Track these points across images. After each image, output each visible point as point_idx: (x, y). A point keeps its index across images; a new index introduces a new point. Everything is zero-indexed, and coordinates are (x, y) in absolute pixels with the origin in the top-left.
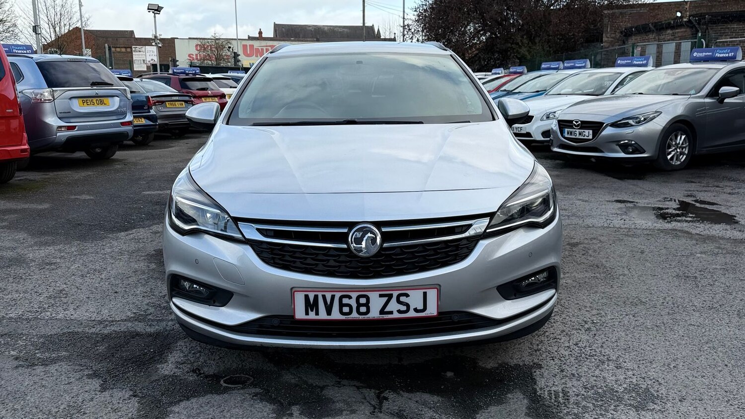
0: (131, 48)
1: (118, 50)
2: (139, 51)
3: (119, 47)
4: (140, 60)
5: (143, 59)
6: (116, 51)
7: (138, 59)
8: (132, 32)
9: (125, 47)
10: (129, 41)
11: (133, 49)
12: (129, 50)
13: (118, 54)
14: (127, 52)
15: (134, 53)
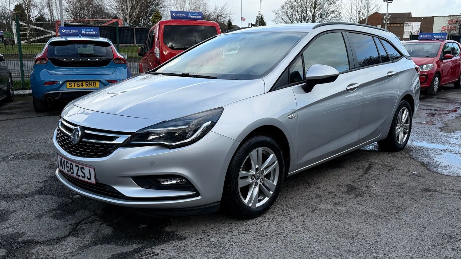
0: (404, 24)
1: (395, 25)
2: (409, 26)
3: (396, 24)
4: (408, 31)
5: (411, 31)
6: (394, 26)
7: (407, 31)
8: (410, 14)
9: (400, 23)
10: (403, 19)
11: (405, 24)
12: (402, 25)
13: (395, 28)
14: (400, 26)
15: (405, 27)
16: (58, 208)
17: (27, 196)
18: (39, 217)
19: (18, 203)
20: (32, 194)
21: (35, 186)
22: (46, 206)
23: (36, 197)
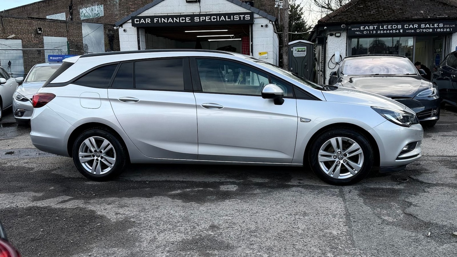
16: (421, 173)
17: (442, 185)
18: (436, 172)
19: (449, 181)
20: (437, 185)
21: (433, 190)
22: (430, 176)
23: (435, 183)
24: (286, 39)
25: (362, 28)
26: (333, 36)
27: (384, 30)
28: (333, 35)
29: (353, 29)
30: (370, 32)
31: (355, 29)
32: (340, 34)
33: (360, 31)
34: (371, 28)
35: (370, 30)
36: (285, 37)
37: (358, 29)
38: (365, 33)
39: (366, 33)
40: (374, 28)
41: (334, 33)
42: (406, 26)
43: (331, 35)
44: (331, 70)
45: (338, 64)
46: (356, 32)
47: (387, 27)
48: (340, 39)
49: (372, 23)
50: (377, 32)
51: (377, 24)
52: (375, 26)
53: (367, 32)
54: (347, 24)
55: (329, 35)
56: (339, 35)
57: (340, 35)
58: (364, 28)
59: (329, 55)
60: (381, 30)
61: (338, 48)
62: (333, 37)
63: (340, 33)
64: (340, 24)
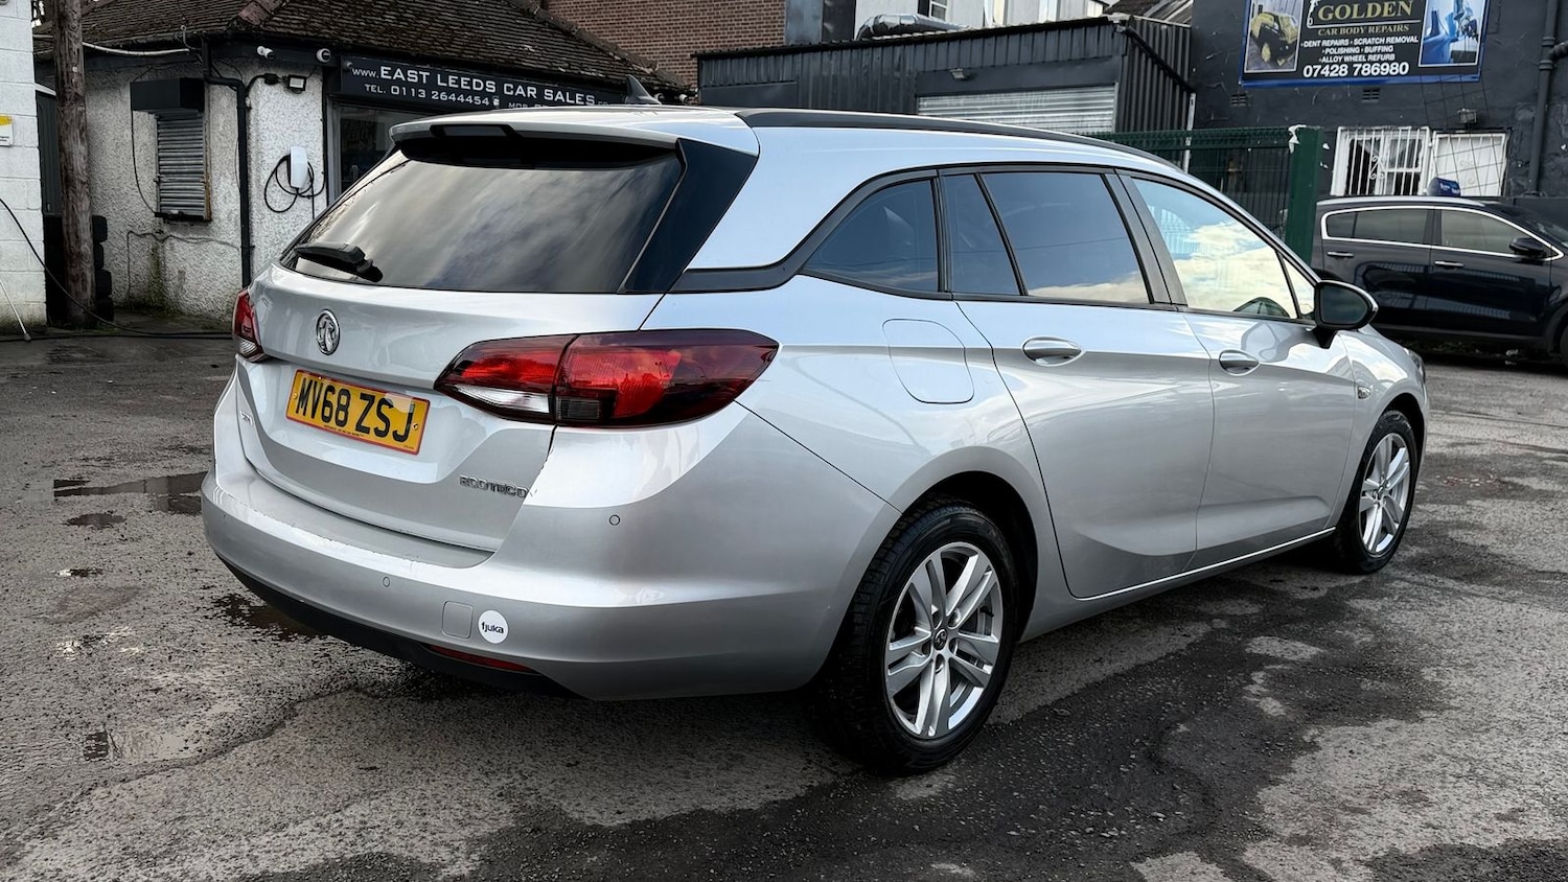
24: (75, 69)
25: (384, 71)
26: (278, 85)
27: (449, 91)
28: (278, 82)
29: (356, 72)
30: (409, 91)
31: (364, 73)
32: (302, 81)
33: (378, 81)
34: (413, 76)
35: (409, 85)
36: (75, 61)
37: (373, 74)
38: (395, 90)
39: (398, 93)
40: (420, 77)
41: (280, 75)
42: (509, 89)
43: (271, 80)
44: (276, 215)
45: (300, 195)
46: (368, 86)
47: (458, 82)
48: (301, 99)
49: (416, 61)
50: (429, 94)
51: (428, 66)
52: (425, 74)
53: (401, 90)
54: (339, 50)
55: (263, 80)
56: (302, 86)
57: (304, 86)
58: (392, 73)
59: (265, 158)
60: (440, 89)
61: (297, 134)
62: (278, 89)
63: (305, 79)
64: (313, 45)
